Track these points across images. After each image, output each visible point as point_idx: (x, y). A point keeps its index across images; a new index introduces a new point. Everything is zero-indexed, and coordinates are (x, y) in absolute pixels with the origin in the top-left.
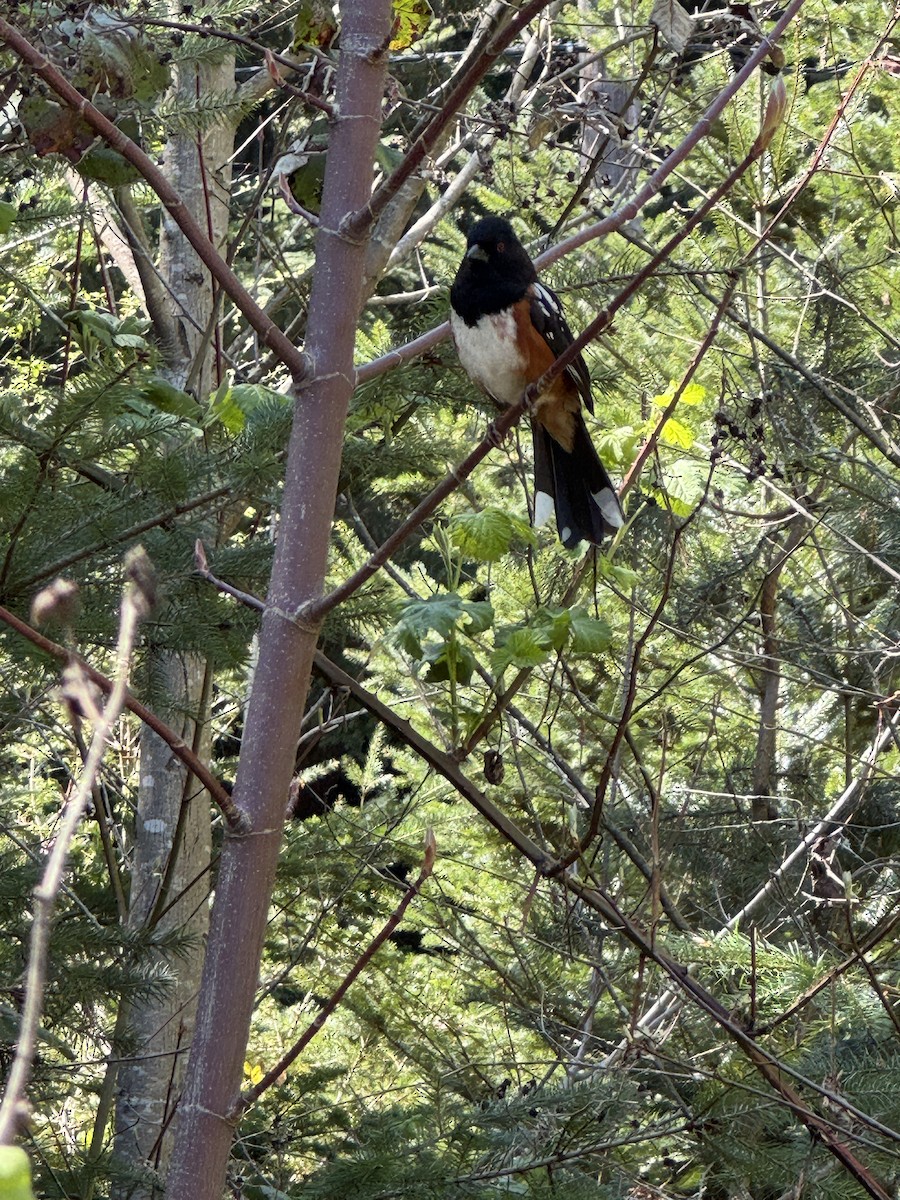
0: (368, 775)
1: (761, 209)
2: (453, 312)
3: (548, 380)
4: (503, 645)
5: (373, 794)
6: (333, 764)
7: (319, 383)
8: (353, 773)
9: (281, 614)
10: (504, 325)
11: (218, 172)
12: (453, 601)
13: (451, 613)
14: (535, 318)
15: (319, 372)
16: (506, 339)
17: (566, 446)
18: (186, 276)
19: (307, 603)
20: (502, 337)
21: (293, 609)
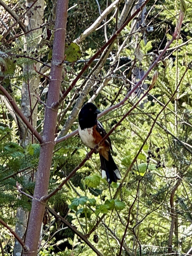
0: (74, 242)
1: (176, 100)
2: (79, 126)
3: (101, 143)
4: (98, 208)
5: (76, 247)
6: (66, 240)
7: (46, 144)
8: (70, 242)
9: (37, 199)
10: (90, 131)
11: (36, 90)
12: (86, 198)
13: (85, 201)
14: (97, 129)
15: (46, 141)
16: (90, 135)
17: (107, 159)
18: (27, 116)
19: (43, 197)
20: (89, 134)
21: (40, 198)
